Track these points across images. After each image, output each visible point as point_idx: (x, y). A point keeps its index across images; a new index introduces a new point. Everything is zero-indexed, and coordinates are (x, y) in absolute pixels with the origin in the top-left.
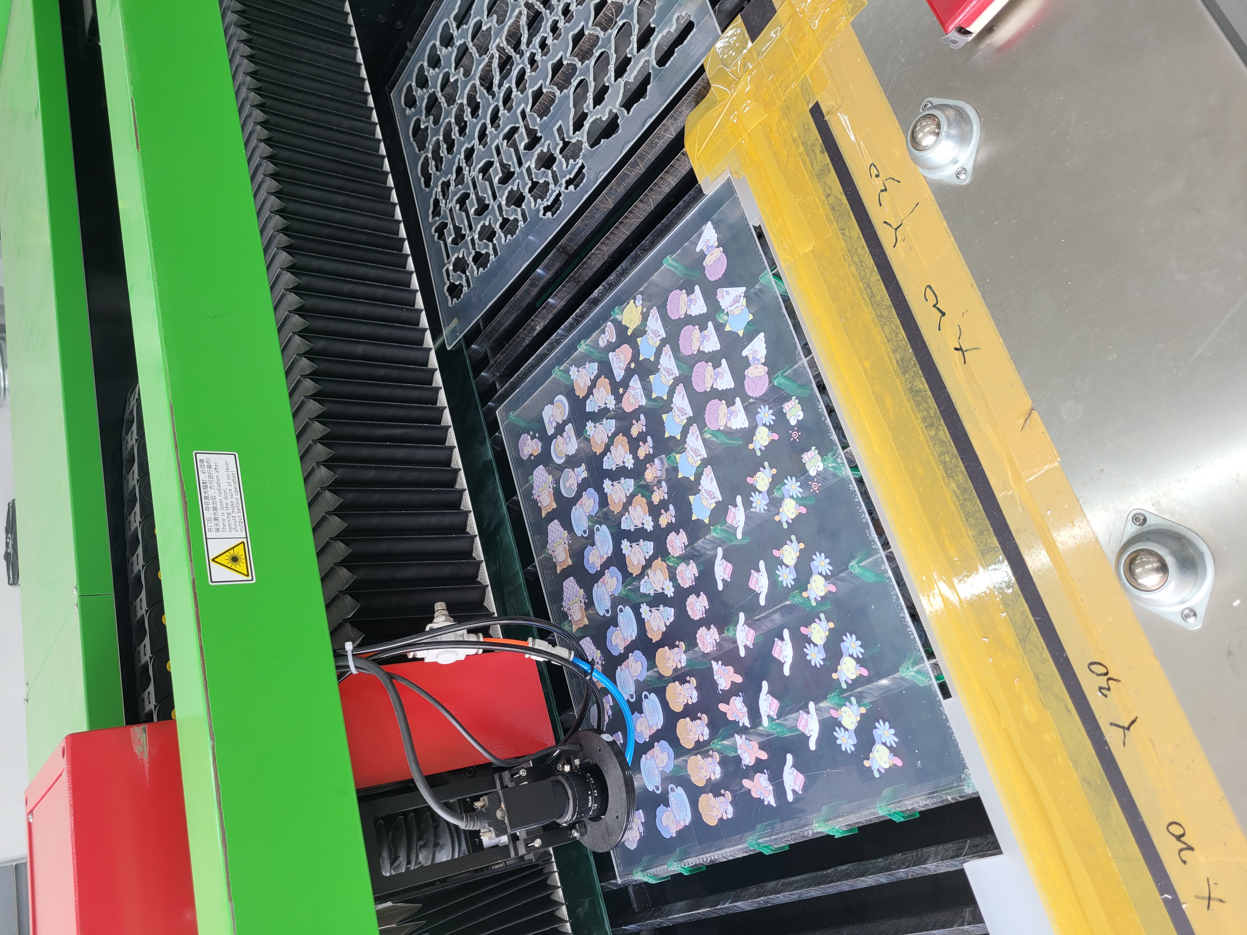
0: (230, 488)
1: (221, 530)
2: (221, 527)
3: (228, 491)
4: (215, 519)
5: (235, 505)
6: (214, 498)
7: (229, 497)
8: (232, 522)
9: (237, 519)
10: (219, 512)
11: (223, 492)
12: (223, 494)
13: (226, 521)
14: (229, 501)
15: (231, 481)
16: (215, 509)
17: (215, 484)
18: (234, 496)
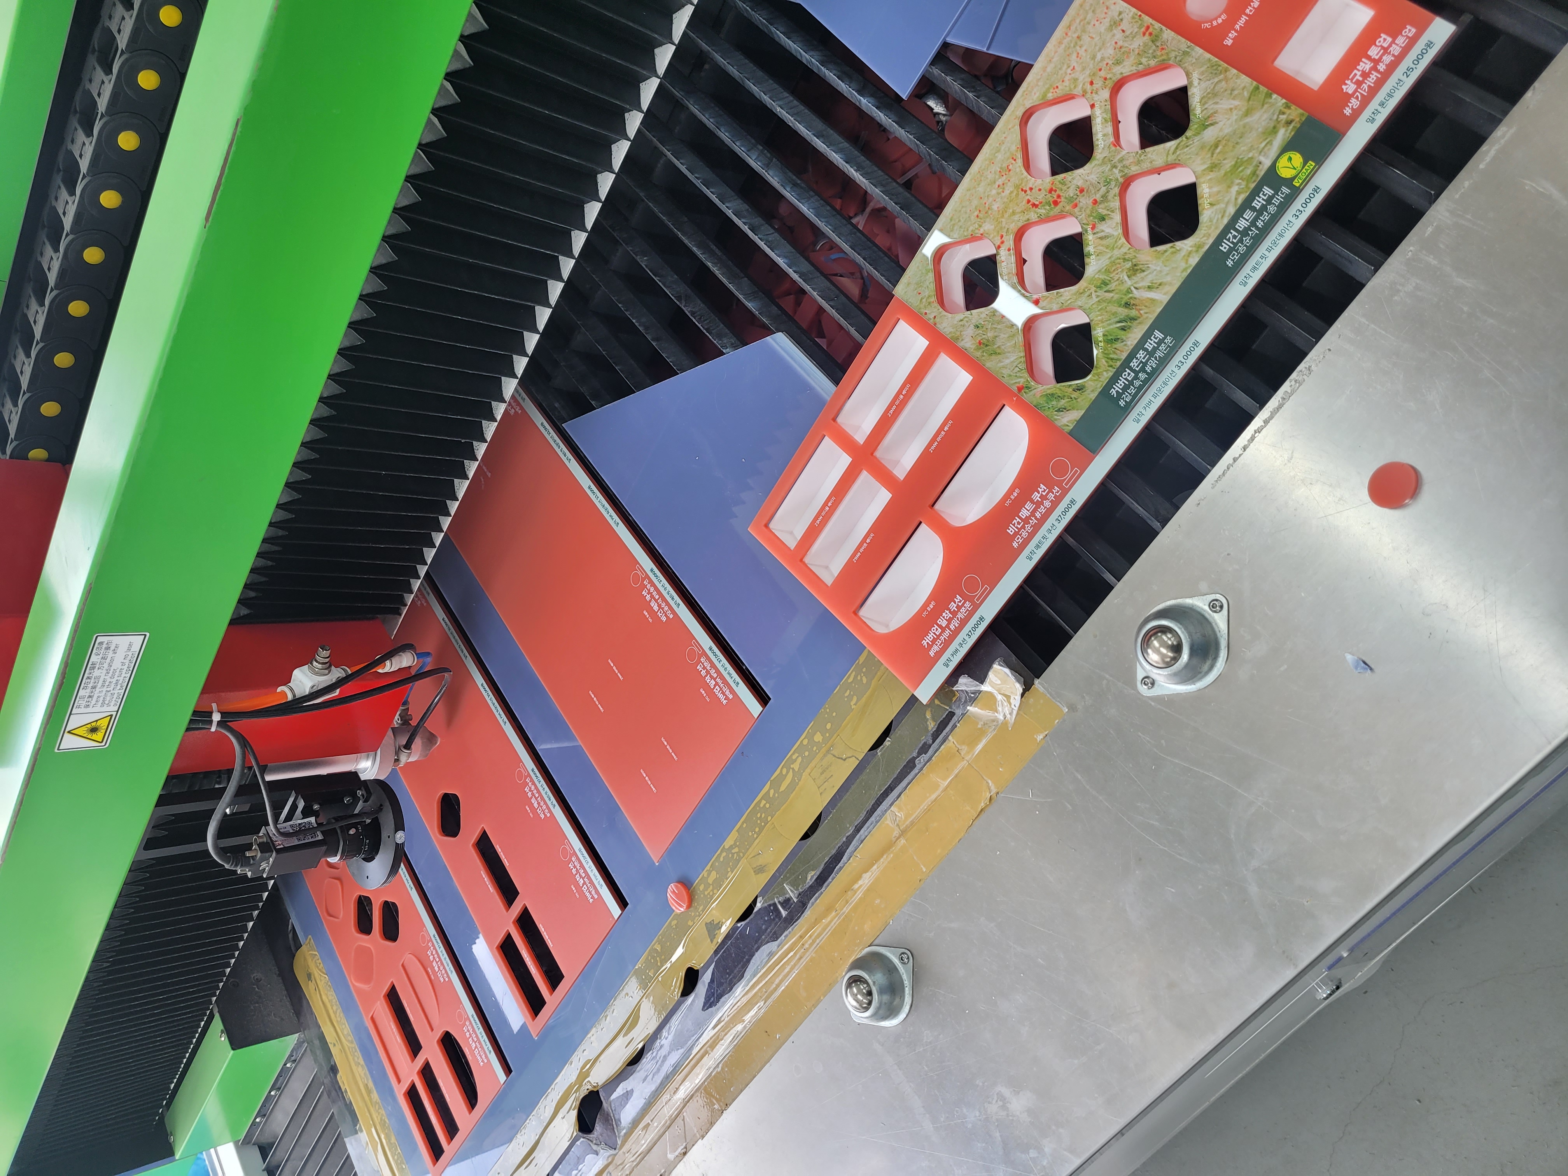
0: (123, 667)
1: (91, 706)
2: (93, 702)
3: (118, 671)
4: (90, 697)
5: (120, 682)
6: (98, 678)
7: (116, 676)
8: (108, 699)
9: (115, 696)
10: (98, 690)
11: (111, 672)
12: (110, 675)
13: (101, 699)
14: (114, 681)
15: (127, 662)
16: (94, 687)
17: (106, 666)
18: (123, 675)
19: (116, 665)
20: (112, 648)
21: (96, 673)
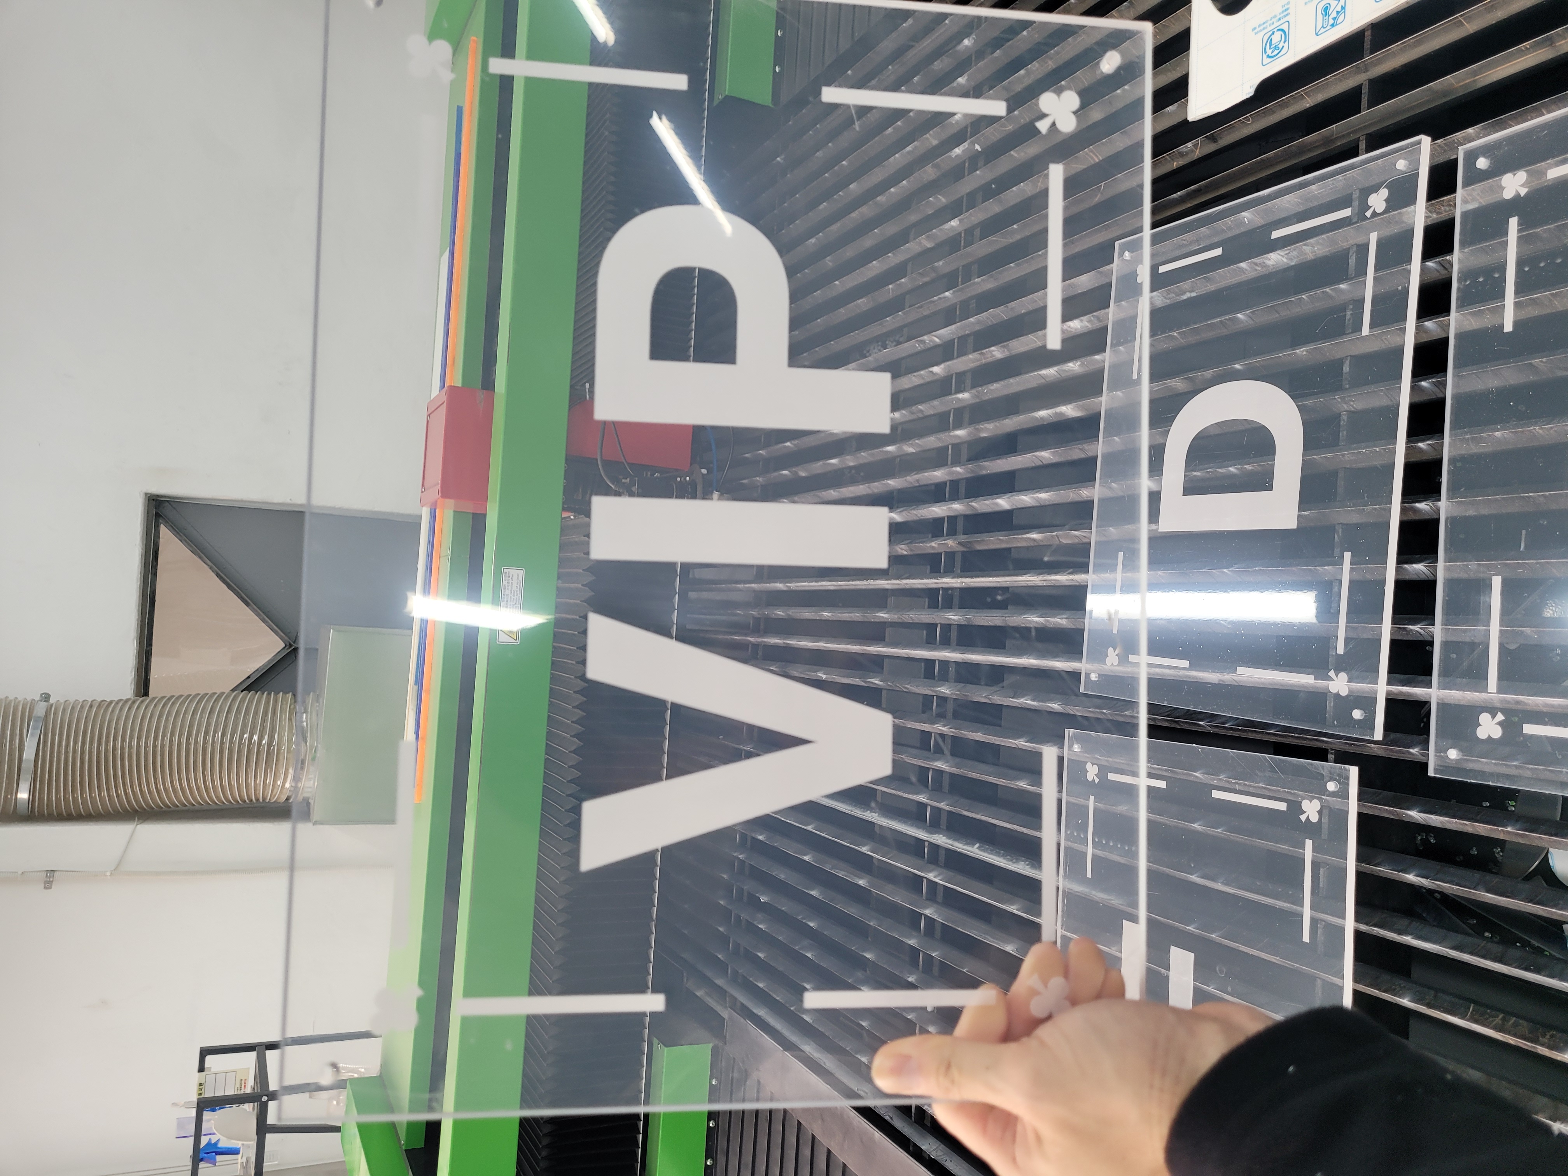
19: (514, 588)
20: (511, 577)
21: (507, 592)
